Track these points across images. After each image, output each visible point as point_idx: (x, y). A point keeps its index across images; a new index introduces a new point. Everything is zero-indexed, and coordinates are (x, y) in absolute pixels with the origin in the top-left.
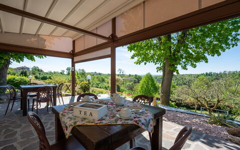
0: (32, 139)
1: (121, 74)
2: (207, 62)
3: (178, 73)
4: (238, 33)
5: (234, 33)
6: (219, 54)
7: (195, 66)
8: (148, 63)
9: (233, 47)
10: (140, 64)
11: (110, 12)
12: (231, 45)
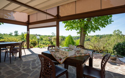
0: (15, 74)
1: (54, 35)
2: (100, 30)
3: (87, 35)
4: (111, 18)
5: (110, 18)
6: (105, 27)
7: (95, 32)
8: (73, 30)
9: (110, 24)
10: (68, 30)
11: (56, 3)
12: (109, 23)
